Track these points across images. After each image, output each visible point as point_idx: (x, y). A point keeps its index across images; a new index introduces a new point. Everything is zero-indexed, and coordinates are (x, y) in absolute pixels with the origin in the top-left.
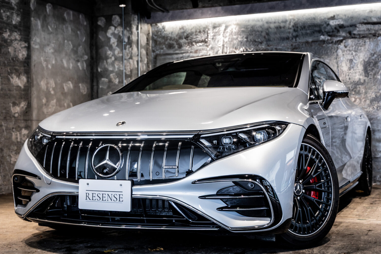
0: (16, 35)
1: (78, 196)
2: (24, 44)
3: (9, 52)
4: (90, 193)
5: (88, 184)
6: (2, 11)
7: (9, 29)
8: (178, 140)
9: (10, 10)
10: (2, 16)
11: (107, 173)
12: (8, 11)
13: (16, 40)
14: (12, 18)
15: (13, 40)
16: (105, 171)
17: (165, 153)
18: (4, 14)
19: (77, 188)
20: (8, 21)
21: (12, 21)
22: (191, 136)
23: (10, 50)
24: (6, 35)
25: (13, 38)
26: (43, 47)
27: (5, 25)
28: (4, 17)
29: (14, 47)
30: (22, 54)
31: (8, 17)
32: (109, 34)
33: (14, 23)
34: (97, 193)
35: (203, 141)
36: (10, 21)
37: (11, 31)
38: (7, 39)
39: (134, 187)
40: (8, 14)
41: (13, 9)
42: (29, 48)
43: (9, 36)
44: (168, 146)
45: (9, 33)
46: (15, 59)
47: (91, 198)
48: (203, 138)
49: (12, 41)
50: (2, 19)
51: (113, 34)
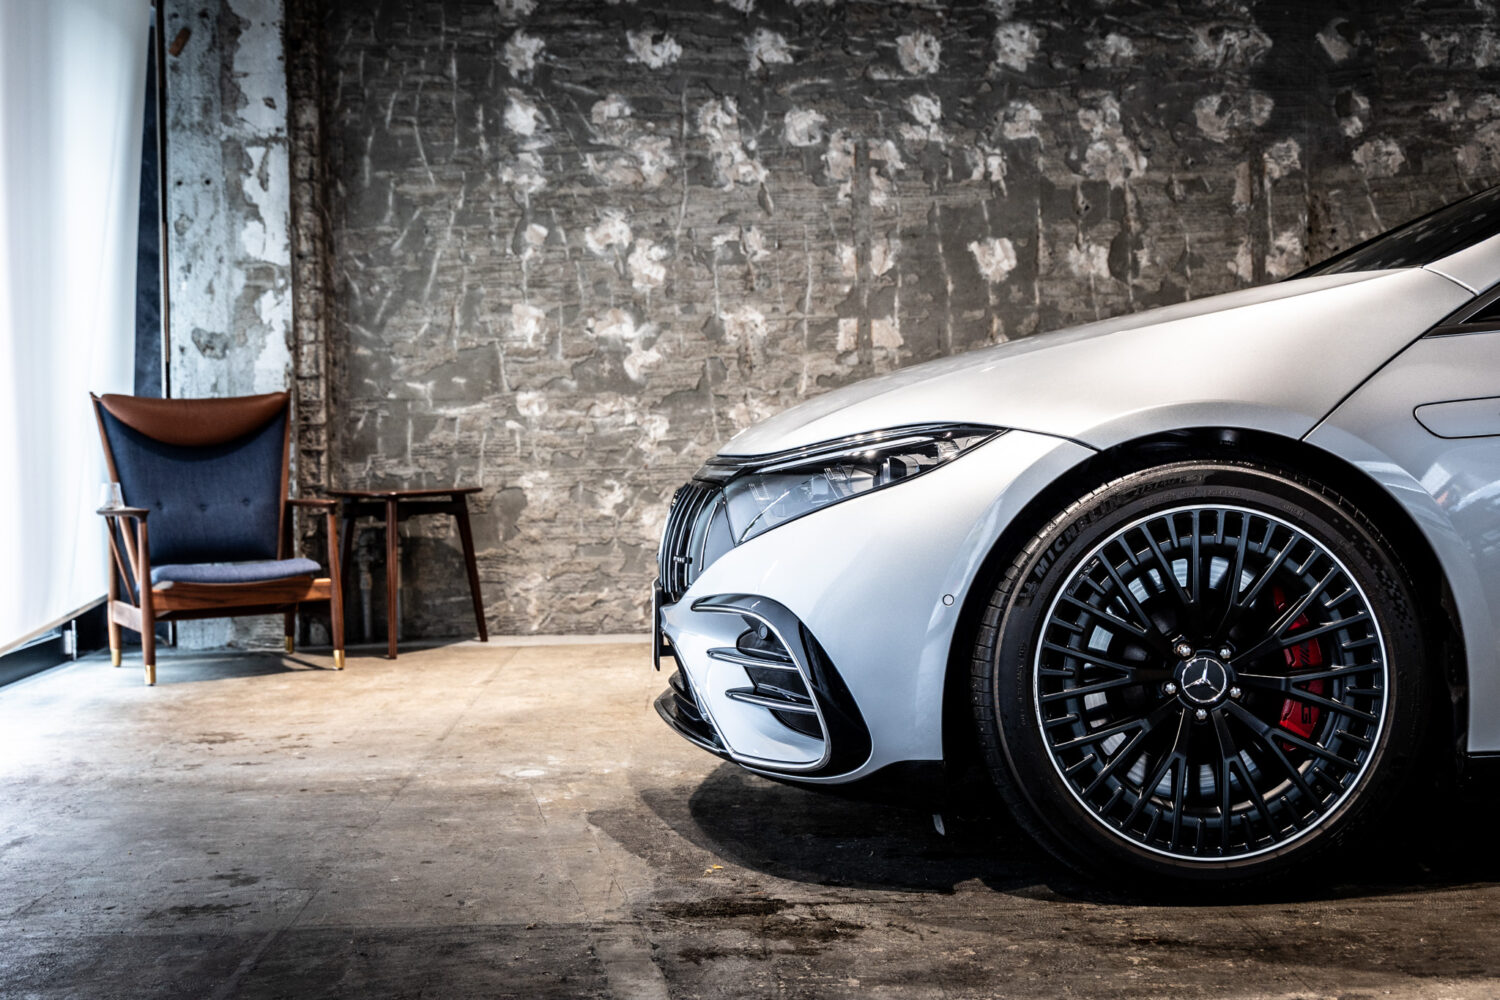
0: (1493, 103)
3: (1456, 165)
6: (1425, 37)
7: (1457, 90)
9: (1461, 27)
10: (1427, 53)
12: (1454, 30)
13: (1491, 117)
14: (1471, 50)
15: (1480, 121)
18: (1433, 47)
20: (1456, 62)
21: (1471, 60)
23: (1460, 157)
24: (1442, 112)
25: (1475, 115)
27: (1440, 79)
28: (1433, 55)
29: (1482, 145)
31: (1453, 50)
33: (1480, 62)
36: (1463, 61)
37: (1468, 94)
38: (1450, 123)
40: (1455, 38)
41: (1479, 17)
43: (1456, 111)
45: (1457, 104)
46: (1488, 181)
49: (1470, 126)
50: (1427, 60)
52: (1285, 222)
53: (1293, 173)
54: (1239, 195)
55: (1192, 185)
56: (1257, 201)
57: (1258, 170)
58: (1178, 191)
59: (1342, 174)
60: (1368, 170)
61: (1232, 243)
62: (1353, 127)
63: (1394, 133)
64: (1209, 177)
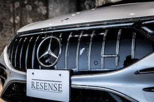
0: (41, 3)
1: (26, 84)
2: (45, 8)
4: (35, 81)
5: (33, 74)
8: (117, 29)
11: (48, 64)
13: (41, 5)
16: (47, 61)
17: (104, 43)
19: (25, 76)
22: (131, 24)
24: (36, 3)
25: (39, 4)
26: (54, 9)
30: (44, 12)
32: (85, 4)
34: (40, 82)
35: (145, 28)
38: (37, 5)
39: (73, 77)
42: (47, 9)
44: (106, 36)
46: (41, 14)
47: (36, 87)
48: (145, 25)
51: (87, 4)
52: (18, 15)
53: (18, 8)
54: (11, 9)
55: (5, 6)
56: (14, 11)
57: (14, 6)
58: (2, 7)
59: (24, 9)
60: (28, 9)
61: (10, 17)
62: (26, 2)
63: (30, 4)
64: (7, 5)
